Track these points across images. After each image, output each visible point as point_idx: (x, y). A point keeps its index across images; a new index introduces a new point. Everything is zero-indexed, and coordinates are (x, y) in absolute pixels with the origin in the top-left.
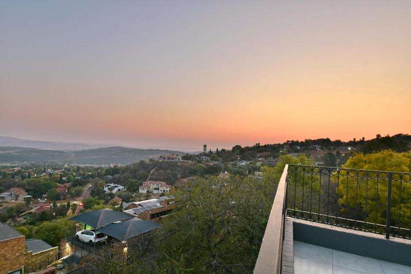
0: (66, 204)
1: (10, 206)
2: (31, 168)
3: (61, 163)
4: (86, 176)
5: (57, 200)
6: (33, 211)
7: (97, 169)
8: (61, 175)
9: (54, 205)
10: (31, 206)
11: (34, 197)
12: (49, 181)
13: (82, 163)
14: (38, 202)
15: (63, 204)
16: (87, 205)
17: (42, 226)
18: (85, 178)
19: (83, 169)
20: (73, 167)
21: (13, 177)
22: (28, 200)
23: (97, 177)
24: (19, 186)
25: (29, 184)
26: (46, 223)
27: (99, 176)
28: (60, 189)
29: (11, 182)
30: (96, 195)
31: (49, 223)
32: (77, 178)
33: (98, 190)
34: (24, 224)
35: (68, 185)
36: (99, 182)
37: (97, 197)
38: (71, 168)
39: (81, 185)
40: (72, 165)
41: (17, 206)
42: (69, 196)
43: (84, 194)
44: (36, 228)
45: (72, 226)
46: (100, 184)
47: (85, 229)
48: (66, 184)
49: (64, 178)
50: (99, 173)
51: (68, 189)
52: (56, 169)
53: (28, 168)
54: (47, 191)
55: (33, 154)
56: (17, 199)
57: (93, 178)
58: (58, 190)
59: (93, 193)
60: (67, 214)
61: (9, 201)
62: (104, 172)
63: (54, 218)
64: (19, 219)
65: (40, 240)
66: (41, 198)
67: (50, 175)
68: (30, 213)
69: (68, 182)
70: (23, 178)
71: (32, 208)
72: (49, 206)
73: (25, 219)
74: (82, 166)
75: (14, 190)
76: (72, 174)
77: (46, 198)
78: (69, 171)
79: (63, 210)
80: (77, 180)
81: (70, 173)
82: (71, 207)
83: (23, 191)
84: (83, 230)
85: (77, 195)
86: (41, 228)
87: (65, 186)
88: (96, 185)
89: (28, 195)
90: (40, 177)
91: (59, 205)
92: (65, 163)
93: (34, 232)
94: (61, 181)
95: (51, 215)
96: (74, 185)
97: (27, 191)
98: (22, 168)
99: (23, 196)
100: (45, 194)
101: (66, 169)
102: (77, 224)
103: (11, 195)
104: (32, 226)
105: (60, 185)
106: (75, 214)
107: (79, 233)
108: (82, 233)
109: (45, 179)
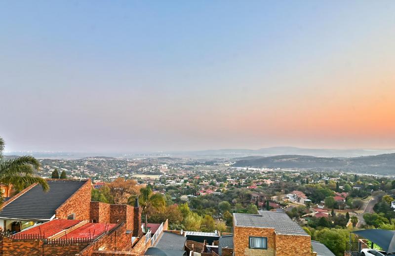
0: (345, 214)
1: (294, 206)
2: (309, 174)
3: (336, 171)
4: (366, 187)
5: (335, 208)
6: (313, 214)
7: (380, 180)
8: (337, 184)
9: (333, 213)
10: (311, 209)
11: (313, 202)
12: (326, 188)
13: (360, 172)
14: (317, 208)
15: (342, 214)
16: (370, 221)
17: (322, 231)
18: (366, 189)
19: (362, 179)
20: (349, 175)
21: (294, 181)
22: (308, 204)
23: (381, 189)
24: (300, 190)
25: (307, 189)
26: (326, 230)
27: (383, 188)
28: (337, 198)
29: (294, 186)
30: (380, 211)
31: (330, 230)
32: (355, 188)
33: (383, 205)
34: (306, 225)
35: (346, 194)
36: (384, 196)
37: (382, 214)
38: (348, 177)
39: (360, 196)
40: (348, 173)
41: (299, 207)
42: (347, 206)
43: (365, 207)
44: (317, 231)
45: (354, 240)
46: (386, 198)
47: (372, 248)
48: (343, 193)
49: (341, 187)
50: (382, 184)
51: (346, 199)
52: (332, 177)
53: (305, 174)
54: (324, 198)
55: (309, 161)
56: (299, 201)
57: (374, 190)
58: (336, 199)
59: (376, 208)
60: (347, 226)
61: (293, 202)
62: (389, 184)
63: (333, 226)
64: (302, 220)
65: (323, 245)
66: (319, 203)
67: (327, 182)
68: (311, 216)
69: (345, 191)
70: (303, 182)
71: (312, 212)
72: (327, 213)
73: (306, 220)
74: (360, 175)
75: (296, 193)
76: (350, 184)
77: (324, 204)
78: (346, 180)
79: (341, 220)
80: (356, 190)
81: (347, 182)
82: (350, 220)
83: (303, 195)
84: (370, 249)
85: (357, 207)
86: (323, 233)
87: (343, 195)
88: (380, 199)
89: (308, 198)
90: (317, 183)
91: (337, 214)
92: (340, 170)
93: (315, 235)
94: (338, 190)
95: (330, 223)
96: (353, 196)
97: (307, 195)
98: (301, 174)
99: (304, 199)
100: (323, 200)
101: (341, 177)
102: (361, 240)
103: (294, 196)
104: (313, 229)
105: (337, 193)
106: (357, 228)
107: (365, 250)
108: (369, 252)
109: (321, 186)
